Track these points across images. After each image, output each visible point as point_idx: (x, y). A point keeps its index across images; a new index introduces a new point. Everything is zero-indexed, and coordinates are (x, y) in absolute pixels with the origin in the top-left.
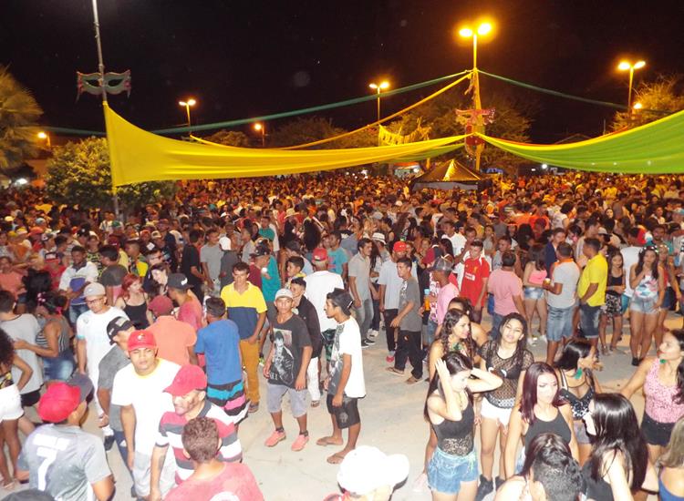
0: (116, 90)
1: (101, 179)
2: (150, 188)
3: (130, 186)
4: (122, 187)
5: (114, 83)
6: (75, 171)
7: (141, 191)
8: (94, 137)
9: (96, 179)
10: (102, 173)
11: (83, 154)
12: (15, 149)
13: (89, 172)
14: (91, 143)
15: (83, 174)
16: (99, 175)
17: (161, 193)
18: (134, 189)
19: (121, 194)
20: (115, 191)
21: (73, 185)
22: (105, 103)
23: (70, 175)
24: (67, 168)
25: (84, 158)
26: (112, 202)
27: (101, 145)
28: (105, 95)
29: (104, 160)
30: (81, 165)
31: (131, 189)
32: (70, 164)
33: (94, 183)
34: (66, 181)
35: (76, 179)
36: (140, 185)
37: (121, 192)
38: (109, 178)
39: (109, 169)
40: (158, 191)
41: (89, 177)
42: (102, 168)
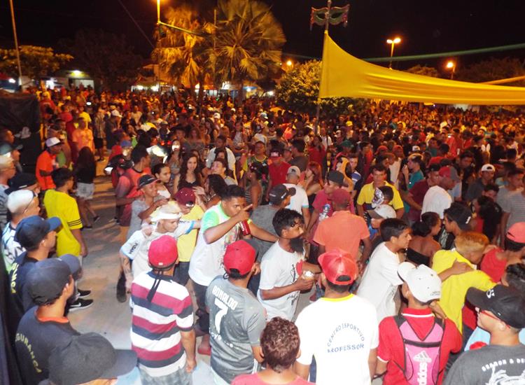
0: (336, 21)
1: (313, 92)
2: (346, 103)
3: (331, 99)
4: (325, 99)
5: (335, 15)
6: (297, 84)
7: (339, 104)
8: (315, 60)
9: (309, 91)
10: (314, 87)
11: (304, 72)
12: (263, 66)
13: (305, 86)
14: (311, 64)
15: (301, 87)
16: (312, 89)
17: (354, 108)
18: (334, 102)
19: (324, 105)
20: (319, 101)
21: (293, 95)
22: (326, 32)
23: (293, 87)
24: (292, 81)
25: (305, 75)
26: (316, 110)
27: (317, 66)
28: (327, 25)
29: (317, 78)
30: (301, 80)
31: (332, 102)
32: (295, 78)
33: (307, 94)
34: (290, 91)
35: (296, 90)
36: (338, 99)
37: (324, 103)
38: (317, 91)
39: (319, 85)
40: (351, 106)
41: (305, 89)
42: (314, 83)
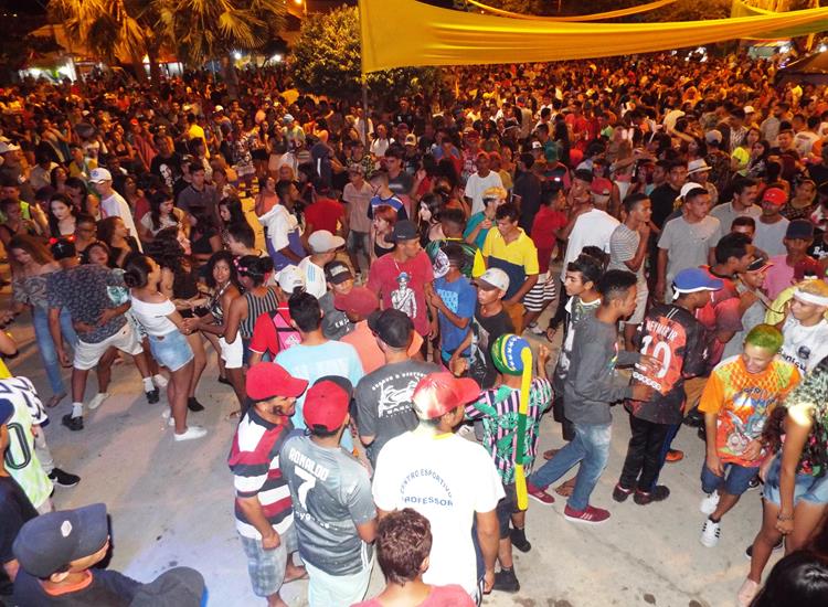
1: (350, 63)
2: (406, 76)
3: (383, 72)
4: (374, 73)
6: (322, 51)
7: (395, 79)
8: (345, 5)
9: (344, 63)
10: (352, 54)
11: (331, 29)
12: (260, 23)
13: (336, 52)
14: (341, 14)
15: (330, 56)
16: (348, 57)
17: (420, 82)
18: (388, 76)
19: (371, 83)
20: (364, 79)
21: (319, 69)
23: (317, 58)
24: (313, 47)
25: (333, 34)
26: (361, 92)
27: (352, 16)
29: (354, 38)
30: (328, 44)
31: (384, 77)
32: (317, 42)
33: (343, 67)
34: (313, 64)
35: (323, 61)
36: (393, 71)
37: (373, 80)
38: (357, 61)
39: (359, 50)
40: (416, 80)
41: (337, 59)
42: (350, 47)
